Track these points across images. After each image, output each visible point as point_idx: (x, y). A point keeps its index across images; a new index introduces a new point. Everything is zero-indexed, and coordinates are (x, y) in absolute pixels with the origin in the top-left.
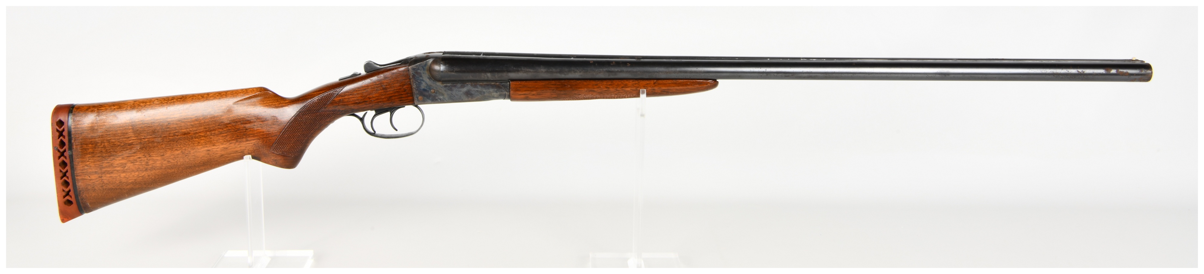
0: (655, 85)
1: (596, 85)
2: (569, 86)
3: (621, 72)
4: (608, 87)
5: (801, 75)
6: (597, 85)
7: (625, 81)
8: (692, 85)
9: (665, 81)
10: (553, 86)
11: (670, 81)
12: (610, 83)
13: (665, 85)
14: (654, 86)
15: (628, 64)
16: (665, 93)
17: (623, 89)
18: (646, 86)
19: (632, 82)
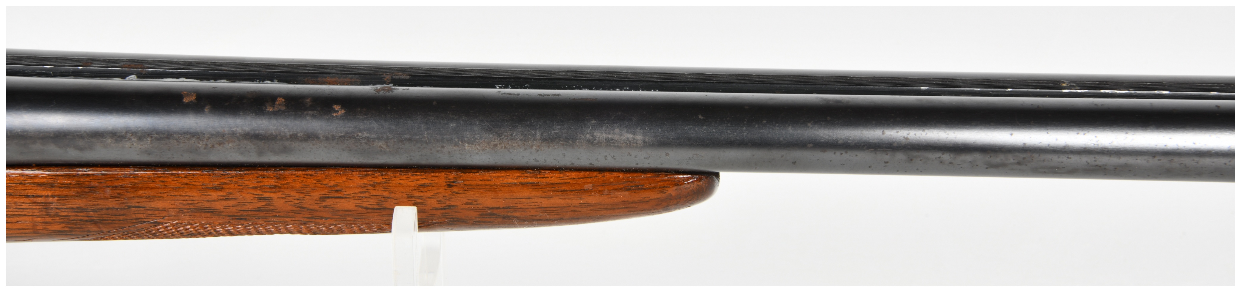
0: (455, 189)
1: (215, 189)
2: (108, 191)
3: (310, 137)
4: (267, 195)
5: (1056, 159)
6: (222, 189)
7: (331, 172)
8: (601, 192)
9: (493, 177)
10: (44, 193)
11: (511, 178)
12: (272, 182)
13: (491, 188)
14: (448, 193)
15: (337, 107)
16: (500, 220)
17: (329, 202)
18: (417, 194)
19: (361, 178)
